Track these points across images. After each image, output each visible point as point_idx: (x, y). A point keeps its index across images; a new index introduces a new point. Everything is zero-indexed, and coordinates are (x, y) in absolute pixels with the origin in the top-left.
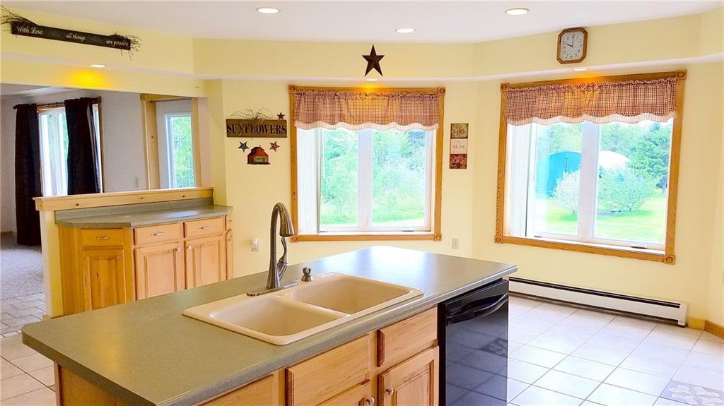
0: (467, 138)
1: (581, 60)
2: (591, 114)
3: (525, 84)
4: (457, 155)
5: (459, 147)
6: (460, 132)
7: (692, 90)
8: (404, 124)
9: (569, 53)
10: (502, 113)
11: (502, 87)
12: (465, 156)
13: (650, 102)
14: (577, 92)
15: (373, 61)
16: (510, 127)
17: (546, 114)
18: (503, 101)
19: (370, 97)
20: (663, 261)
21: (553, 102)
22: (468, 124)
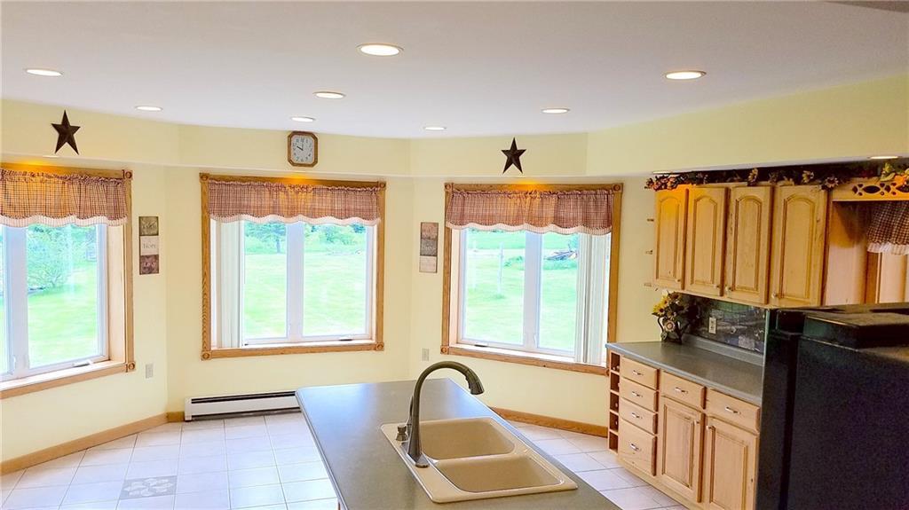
0: (157, 234)
1: (312, 165)
2: (307, 216)
3: (230, 177)
4: (148, 257)
5: (150, 246)
6: (149, 227)
7: (391, 196)
8: (84, 218)
9: (299, 156)
10: (204, 208)
11: (201, 177)
12: (156, 257)
13: (358, 207)
14: (291, 192)
15: (66, 133)
16: (213, 223)
17: (259, 213)
18: (203, 193)
19: (38, 179)
20: (375, 349)
21: (267, 200)
22: (157, 218)
